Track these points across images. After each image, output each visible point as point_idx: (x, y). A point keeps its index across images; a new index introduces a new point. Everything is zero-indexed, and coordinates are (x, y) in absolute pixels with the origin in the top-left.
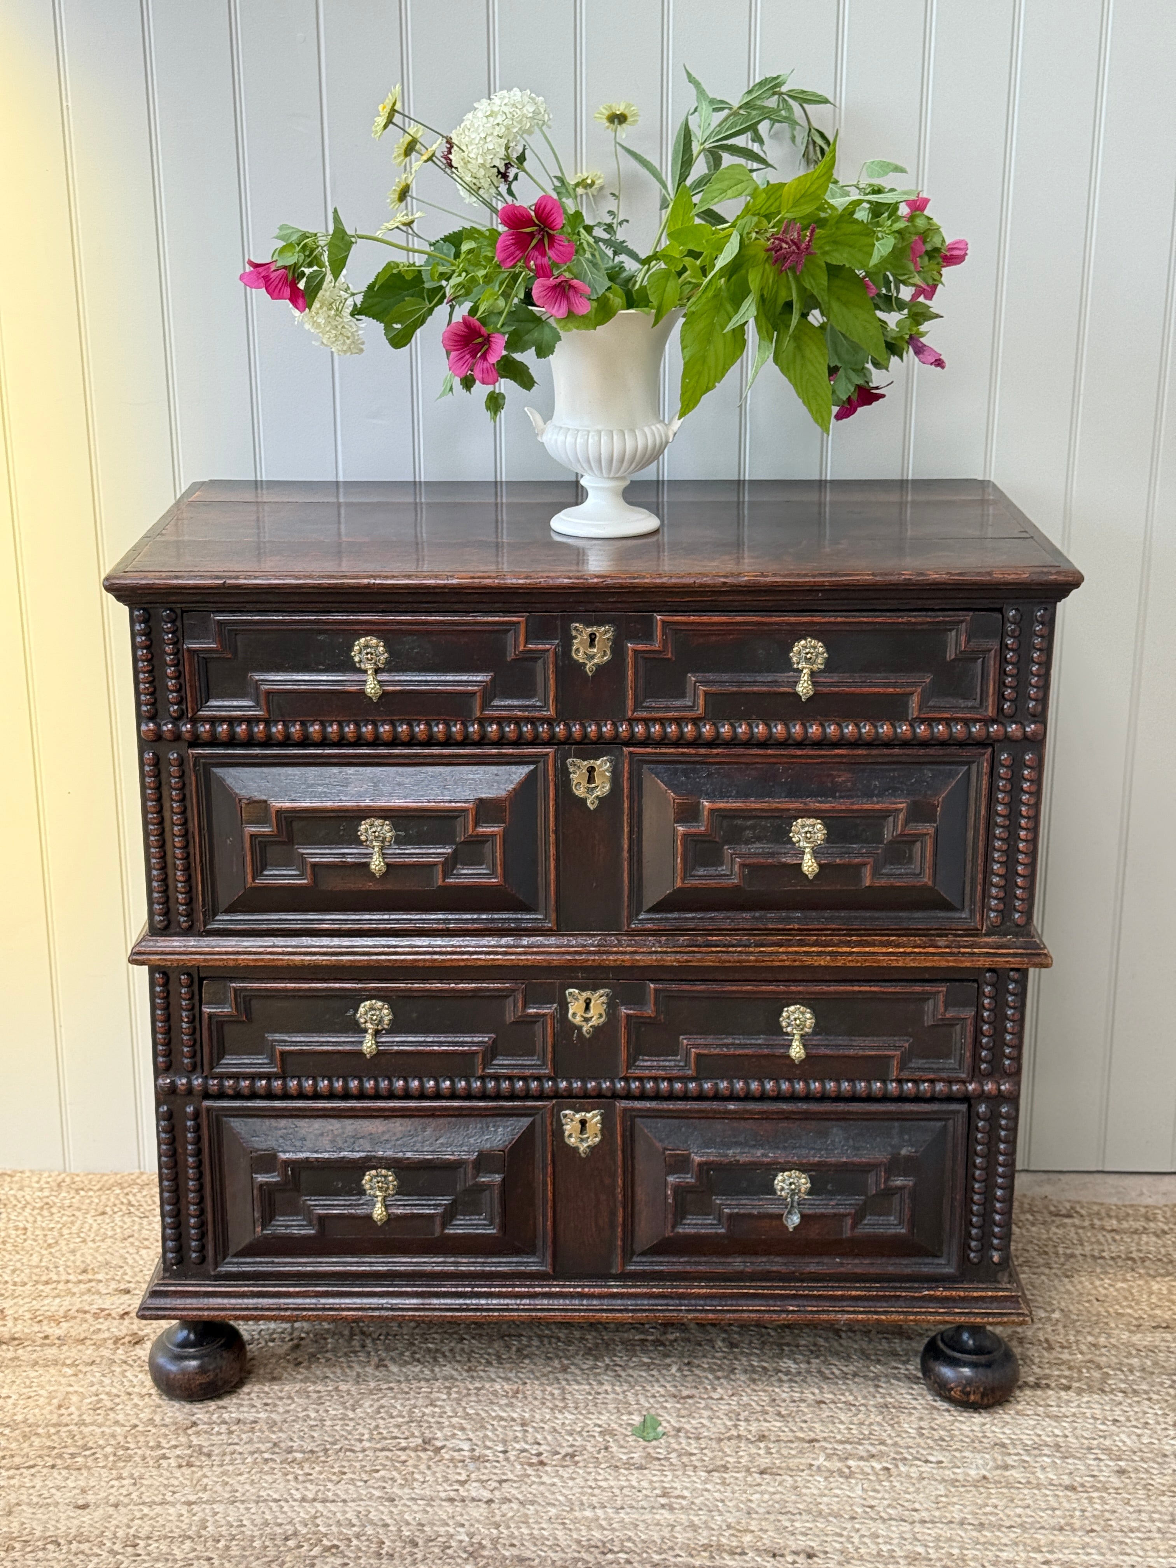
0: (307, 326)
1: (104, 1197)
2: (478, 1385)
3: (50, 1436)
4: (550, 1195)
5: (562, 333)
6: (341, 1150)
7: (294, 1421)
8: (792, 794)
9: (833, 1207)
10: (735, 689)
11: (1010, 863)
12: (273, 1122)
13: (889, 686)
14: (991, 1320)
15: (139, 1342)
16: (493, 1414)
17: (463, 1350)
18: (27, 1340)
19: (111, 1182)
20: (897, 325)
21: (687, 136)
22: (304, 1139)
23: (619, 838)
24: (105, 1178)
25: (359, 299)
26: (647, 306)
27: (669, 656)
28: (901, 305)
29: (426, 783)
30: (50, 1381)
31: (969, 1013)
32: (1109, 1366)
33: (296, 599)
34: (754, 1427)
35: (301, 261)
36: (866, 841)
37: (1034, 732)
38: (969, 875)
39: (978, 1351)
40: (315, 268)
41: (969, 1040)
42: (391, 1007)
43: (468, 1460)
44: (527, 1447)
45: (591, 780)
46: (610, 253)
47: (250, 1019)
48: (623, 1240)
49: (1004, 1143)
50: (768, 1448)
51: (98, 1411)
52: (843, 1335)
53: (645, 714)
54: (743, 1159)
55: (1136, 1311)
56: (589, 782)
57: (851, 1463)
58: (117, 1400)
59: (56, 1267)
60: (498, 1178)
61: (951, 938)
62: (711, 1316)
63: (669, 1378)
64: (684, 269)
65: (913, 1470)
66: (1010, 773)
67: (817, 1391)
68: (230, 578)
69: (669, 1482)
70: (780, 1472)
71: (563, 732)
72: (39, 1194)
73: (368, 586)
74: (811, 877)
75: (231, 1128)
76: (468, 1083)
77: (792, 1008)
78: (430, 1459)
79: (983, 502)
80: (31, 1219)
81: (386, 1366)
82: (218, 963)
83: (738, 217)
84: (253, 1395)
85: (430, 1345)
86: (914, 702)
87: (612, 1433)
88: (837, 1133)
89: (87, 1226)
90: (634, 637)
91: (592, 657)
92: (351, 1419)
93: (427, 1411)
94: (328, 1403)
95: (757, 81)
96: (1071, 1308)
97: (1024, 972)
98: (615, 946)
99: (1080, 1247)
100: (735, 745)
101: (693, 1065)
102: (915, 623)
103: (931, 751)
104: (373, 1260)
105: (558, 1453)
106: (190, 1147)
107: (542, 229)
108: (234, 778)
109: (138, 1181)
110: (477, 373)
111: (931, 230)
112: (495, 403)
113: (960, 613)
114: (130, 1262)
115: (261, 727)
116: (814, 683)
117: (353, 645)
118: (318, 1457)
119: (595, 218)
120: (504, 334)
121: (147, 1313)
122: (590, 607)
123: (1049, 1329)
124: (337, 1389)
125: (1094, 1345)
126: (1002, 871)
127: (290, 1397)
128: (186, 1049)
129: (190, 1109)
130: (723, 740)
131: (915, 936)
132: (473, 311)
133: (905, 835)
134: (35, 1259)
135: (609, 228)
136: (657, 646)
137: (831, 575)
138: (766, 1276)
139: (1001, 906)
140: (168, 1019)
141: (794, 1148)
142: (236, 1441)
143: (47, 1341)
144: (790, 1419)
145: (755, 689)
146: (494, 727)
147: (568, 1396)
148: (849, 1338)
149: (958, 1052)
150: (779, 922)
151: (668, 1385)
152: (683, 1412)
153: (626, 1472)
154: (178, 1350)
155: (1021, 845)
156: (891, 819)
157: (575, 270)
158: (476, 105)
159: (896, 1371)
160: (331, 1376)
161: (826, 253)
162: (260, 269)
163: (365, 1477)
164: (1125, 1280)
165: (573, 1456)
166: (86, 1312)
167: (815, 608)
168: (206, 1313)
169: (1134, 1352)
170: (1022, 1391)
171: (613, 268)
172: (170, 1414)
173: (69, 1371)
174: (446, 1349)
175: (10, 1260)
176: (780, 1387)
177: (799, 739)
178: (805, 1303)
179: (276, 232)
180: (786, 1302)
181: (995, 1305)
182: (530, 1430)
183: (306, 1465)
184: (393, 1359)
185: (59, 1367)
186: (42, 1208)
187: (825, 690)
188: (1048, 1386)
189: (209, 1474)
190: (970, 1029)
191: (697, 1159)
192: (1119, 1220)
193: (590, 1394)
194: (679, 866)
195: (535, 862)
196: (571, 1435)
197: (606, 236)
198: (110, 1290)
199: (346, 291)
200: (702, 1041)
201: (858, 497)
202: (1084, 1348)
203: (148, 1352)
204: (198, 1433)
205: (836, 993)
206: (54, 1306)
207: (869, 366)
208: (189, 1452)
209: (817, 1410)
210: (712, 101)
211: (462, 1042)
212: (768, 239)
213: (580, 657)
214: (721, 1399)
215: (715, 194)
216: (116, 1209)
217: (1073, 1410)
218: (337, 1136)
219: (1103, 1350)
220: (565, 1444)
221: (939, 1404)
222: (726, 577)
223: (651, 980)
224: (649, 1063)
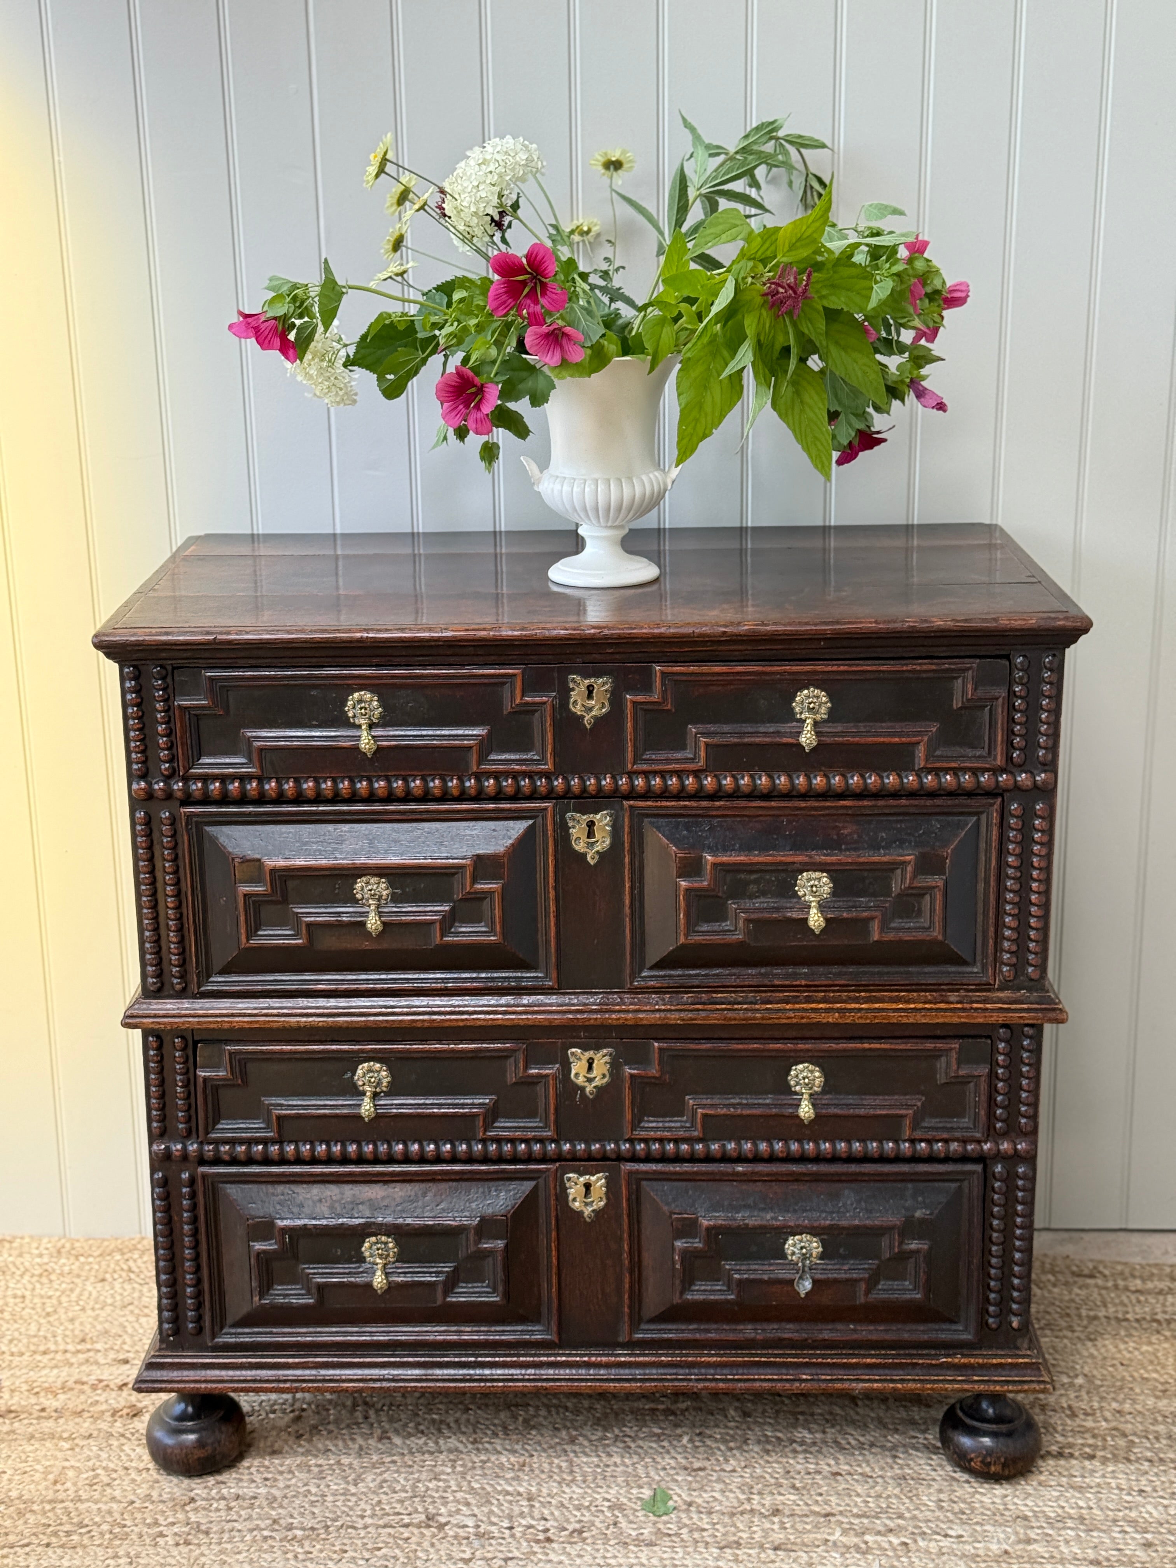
0: (299, 378)
1: (104, 1263)
2: (483, 1458)
3: (45, 1513)
4: (554, 1260)
5: (556, 381)
6: (340, 1216)
7: (294, 1496)
8: (797, 847)
9: (846, 1272)
10: (736, 740)
11: (1022, 915)
12: (270, 1188)
13: (895, 736)
14: (1010, 1388)
15: (137, 1414)
16: (499, 1488)
17: (468, 1420)
18: (23, 1412)
19: (111, 1247)
20: (898, 368)
21: (682, 183)
22: (301, 1206)
23: (621, 893)
24: (106, 1243)
25: (352, 350)
26: (643, 353)
27: (669, 707)
28: (901, 349)
29: (423, 839)
30: (46, 1455)
31: (983, 1070)
32: (1135, 1434)
33: (288, 653)
34: (768, 1501)
35: (291, 310)
36: (874, 895)
37: (1044, 782)
38: (979, 927)
39: (999, 1419)
40: (306, 319)
41: (984, 1098)
42: (390, 1070)
43: (472, 1537)
44: (534, 1523)
45: (591, 834)
46: (606, 300)
47: (245, 1082)
48: (630, 1307)
49: (1021, 1204)
50: (782, 1523)
51: (95, 1487)
52: (860, 1403)
53: (645, 767)
54: (751, 1222)
55: (1161, 1375)
56: (588, 837)
57: (868, 1538)
58: (114, 1475)
59: (54, 1336)
60: (500, 1244)
61: (963, 993)
62: (721, 1385)
63: (680, 1450)
64: (680, 316)
65: (933, 1544)
66: (1020, 823)
67: (832, 1462)
68: (221, 633)
69: (679, 1560)
70: (794, 1548)
71: (562, 786)
72: (38, 1260)
73: (361, 640)
74: (817, 932)
75: (227, 1196)
76: (469, 1147)
77: (800, 1067)
78: (434, 1536)
79: (991, 547)
80: (29, 1286)
81: (389, 1438)
82: (212, 1026)
83: (733, 262)
84: (253, 1470)
85: (435, 1416)
86: (921, 752)
87: (621, 1507)
88: (849, 1196)
89: (86, 1294)
90: (632, 688)
91: (591, 709)
92: (353, 1495)
93: (431, 1485)
94: (329, 1478)
95: (754, 125)
96: (1095, 1372)
97: (1039, 1028)
98: (617, 1004)
99: (1103, 1309)
100: (738, 797)
101: (699, 1126)
102: (920, 671)
103: (938, 802)
104: (374, 1329)
105: (565, 1529)
106: (185, 1215)
107: (535, 278)
108: (228, 836)
109: (139, 1246)
110: (471, 424)
111: (930, 273)
112: (489, 453)
113: (966, 660)
114: (130, 1330)
115: (254, 784)
116: (818, 734)
117: (347, 700)
118: (318, 1535)
119: (591, 265)
120: (497, 383)
121: (143, 1386)
122: (588, 658)
123: (1072, 1395)
124: (339, 1463)
125: (1119, 1412)
126: (1014, 924)
127: (290, 1472)
128: (180, 1114)
129: (185, 1176)
130: (726, 792)
131: (925, 991)
132: (465, 360)
133: (916, 887)
134: (33, 1328)
135: (605, 275)
136: (655, 697)
137: (832, 623)
138: (778, 1343)
139: (1014, 960)
140: (162, 1083)
141: (805, 1211)
142: (235, 1517)
143: (43, 1414)
144: (805, 1492)
145: (757, 740)
146: (492, 781)
147: (576, 1469)
148: (867, 1406)
149: (972, 1110)
150: (786, 979)
151: (679, 1457)
152: (694, 1485)
153: (636, 1549)
154: (174, 1423)
155: (1033, 897)
156: (899, 871)
157: (567, 317)
158: (468, 153)
159: (914, 1441)
160: (333, 1449)
161: (822, 297)
162: (250, 320)
163: (367, 1555)
164: (1150, 1343)
165: (580, 1532)
166: (83, 1383)
167: (817, 656)
168: (203, 1386)
169: (1160, 1419)
170: (1044, 1461)
171: (610, 314)
172: (167, 1490)
173: (65, 1445)
174: (451, 1420)
175: (8, 1330)
176: (794, 1458)
177: (803, 791)
178: (819, 1371)
179: (266, 283)
180: (799, 1371)
181: (1015, 1372)
182: (537, 1505)
183: (306, 1543)
184: (397, 1431)
185: (55, 1441)
186: (41, 1275)
187: (828, 740)
188: (1071, 1455)
189: (207, 1552)
190: (984, 1086)
191: (705, 1223)
192: (1144, 1280)
193: (598, 1466)
194: (682, 921)
195: (535, 919)
196: (579, 1510)
197: (602, 283)
198: (109, 1361)
199: (338, 342)
200: (709, 1101)
201: (862, 542)
202: (1108, 1414)
203: (146, 1424)
204: (196, 1510)
205: (845, 1050)
206: (51, 1376)
207: (870, 410)
208: (186, 1529)
209: (832, 1482)
210: (708, 147)
211: (463, 1104)
212: (764, 284)
213: (578, 710)
214: (734, 1471)
215: (708, 239)
216: (116, 1276)
217: (1098, 1480)
218: (336, 1201)
219: (1129, 1417)
220: (572, 1520)
221: (958, 1475)
222: (726, 626)
223: (656, 1039)
224: (654, 1125)
